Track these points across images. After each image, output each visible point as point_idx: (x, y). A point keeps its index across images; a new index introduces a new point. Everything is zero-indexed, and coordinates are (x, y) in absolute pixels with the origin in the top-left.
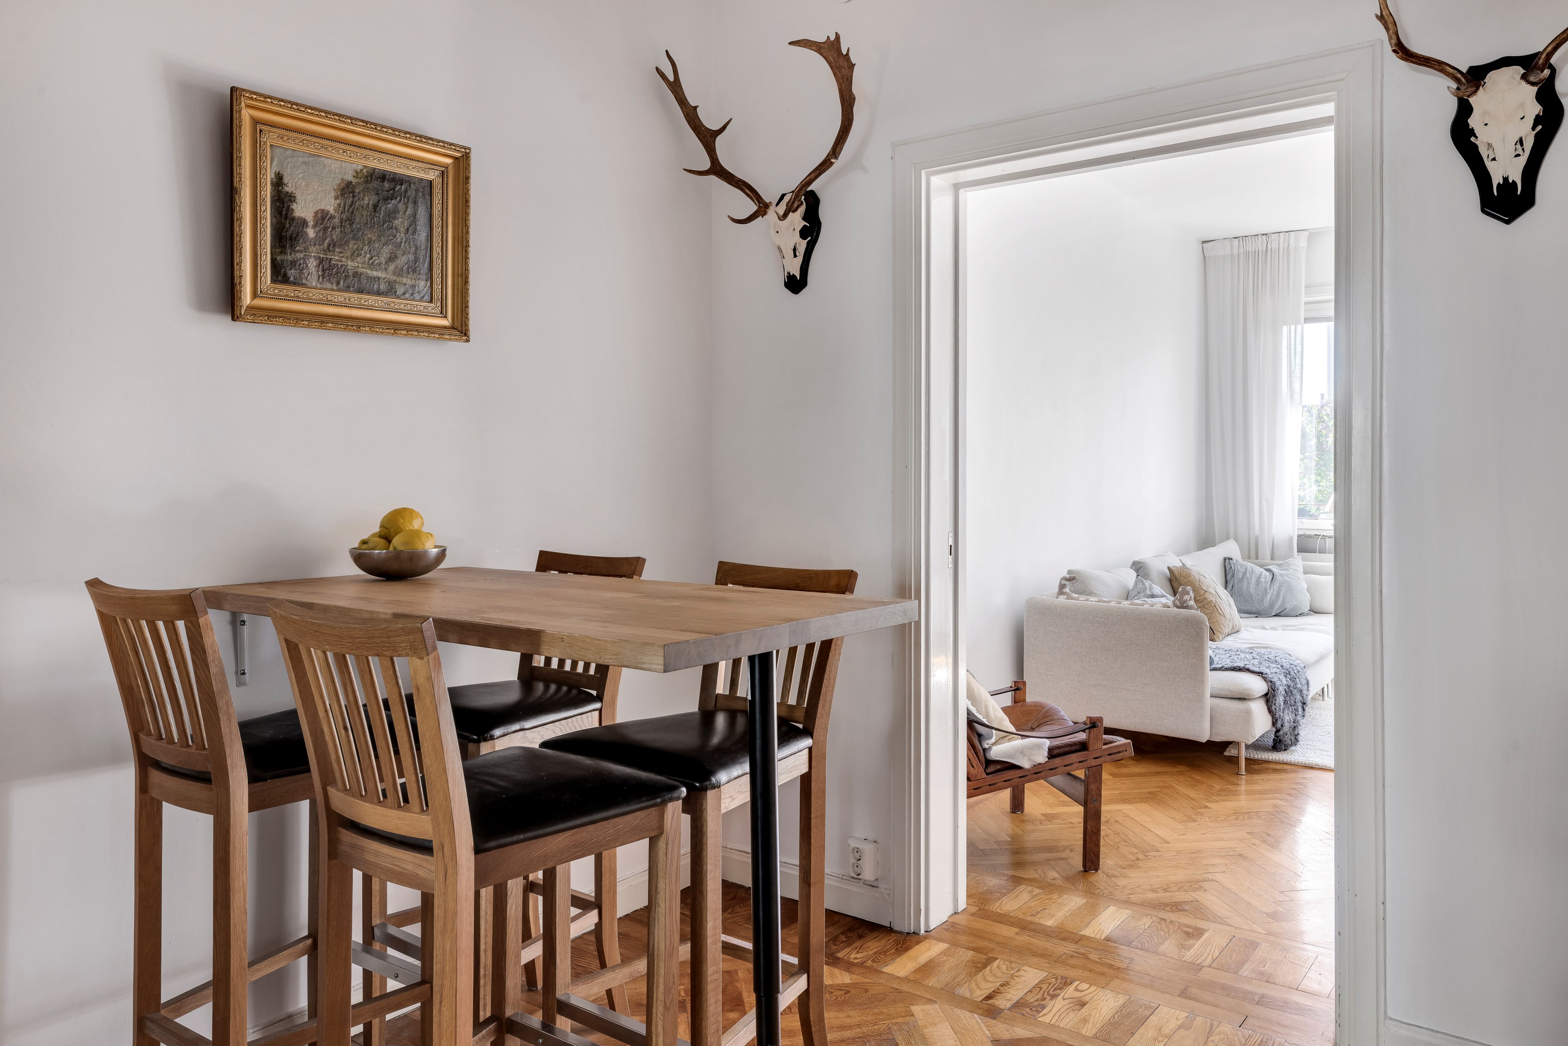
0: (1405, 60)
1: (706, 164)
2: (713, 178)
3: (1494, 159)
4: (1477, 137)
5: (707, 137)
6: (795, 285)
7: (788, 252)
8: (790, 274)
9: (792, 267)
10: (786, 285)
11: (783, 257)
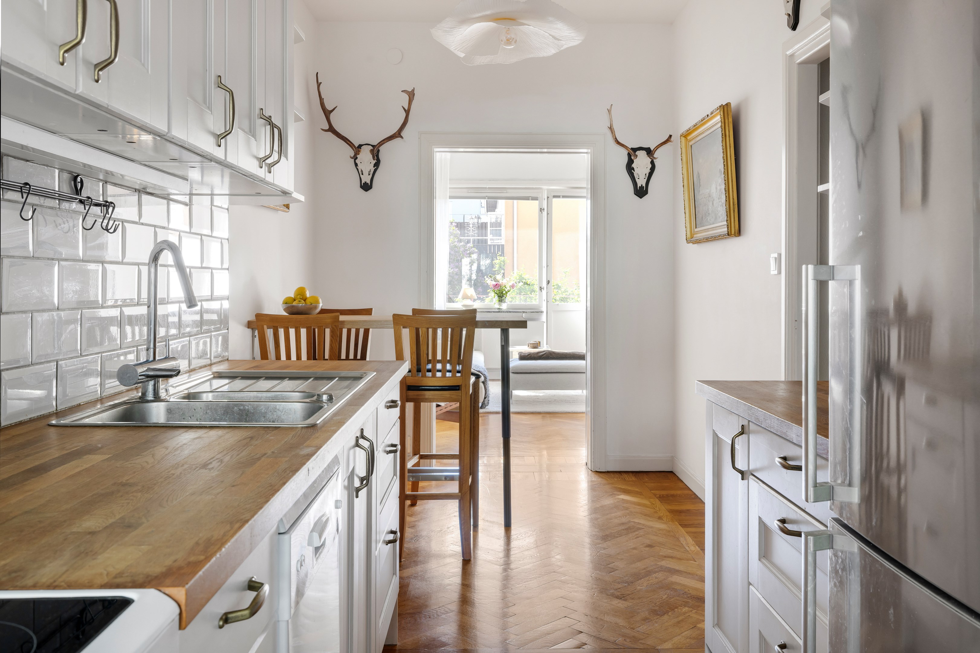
0: (618, 144)
1: (327, 127)
2: (330, 133)
3: (639, 178)
4: (634, 171)
5: (327, 113)
6: (366, 187)
7: (366, 173)
8: (366, 182)
9: (366, 179)
10: (361, 187)
11: (362, 174)
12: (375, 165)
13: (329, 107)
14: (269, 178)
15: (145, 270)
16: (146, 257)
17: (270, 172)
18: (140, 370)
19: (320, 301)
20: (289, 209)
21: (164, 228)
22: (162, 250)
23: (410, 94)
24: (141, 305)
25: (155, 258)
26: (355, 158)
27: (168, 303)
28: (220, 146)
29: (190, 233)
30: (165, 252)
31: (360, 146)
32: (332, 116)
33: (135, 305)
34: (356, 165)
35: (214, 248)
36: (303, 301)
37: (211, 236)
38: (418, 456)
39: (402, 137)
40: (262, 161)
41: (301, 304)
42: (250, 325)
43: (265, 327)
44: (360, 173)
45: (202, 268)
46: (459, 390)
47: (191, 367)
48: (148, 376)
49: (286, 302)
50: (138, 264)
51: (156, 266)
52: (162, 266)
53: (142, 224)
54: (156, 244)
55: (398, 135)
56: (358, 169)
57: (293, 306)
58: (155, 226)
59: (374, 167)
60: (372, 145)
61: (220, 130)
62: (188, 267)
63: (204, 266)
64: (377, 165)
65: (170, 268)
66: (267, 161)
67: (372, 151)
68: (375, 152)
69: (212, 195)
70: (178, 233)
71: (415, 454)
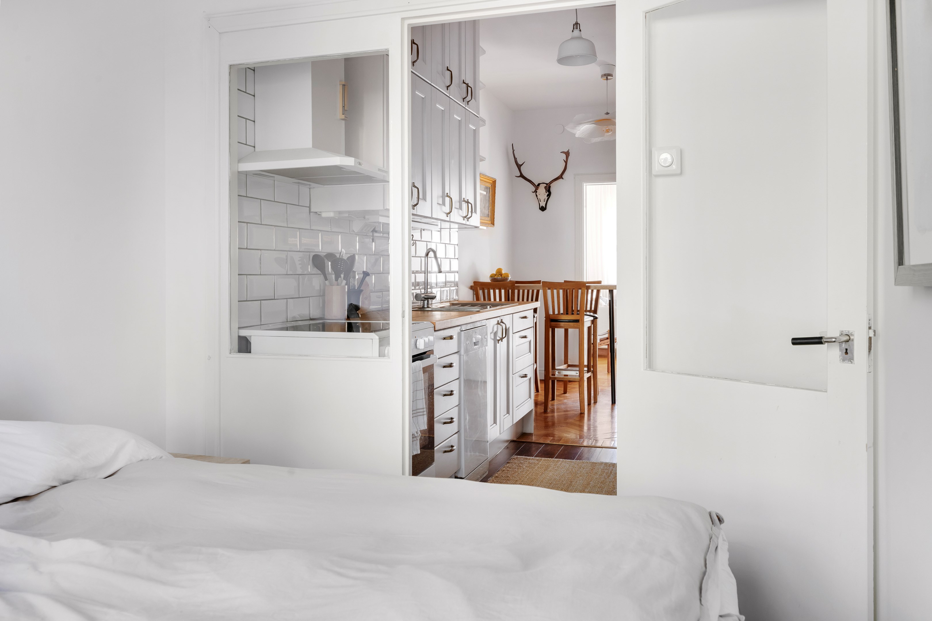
2: (521, 178)
5: (519, 166)
6: (543, 209)
7: (542, 200)
8: (542, 206)
9: (543, 204)
10: (540, 209)
11: (540, 201)
12: (547, 196)
13: (520, 163)
14: (468, 223)
15: (423, 259)
16: (424, 254)
17: (468, 221)
18: (423, 296)
19: (510, 276)
20: (494, 225)
21: (430, 242)
22: (429, 252)
23: (566, 153)
24: (422, 273)
25: (427, 255)
26: (536, 191)
27: (432, 273)
28: (448, 217)
29: (441, 243)
30: (431, 252)
31: (539, 185)
32: (522, 168)
33: (420, 273)
34: (537, 196)
35: (451, 248)
36: (500, 276)
37: (450, 244)
38: (566, 365)
39: (563, 179)
40: (464, 217)
41: (500, 277)
42: (471, 288)
43: (478, 288)
44: (539, 201)
45: (446, 258)
46: (578, 322)
47: (441, 301)
48: (425, 298)
49: (491, 276)
50: (421, 257)
51: (427, 257)
52: (429, 257)
53: (422, 241)
54: (427, 250)
55: (561, 177)
56: (538, 198)
57: (495, 279)
58: (427, 242)
59: (547, 197)
60: (546, 184)
61: (448, 211)
62: (439, 258)
63: (446, 257)
64: (549, 195)
65: (432, 258)
66: (467, 217)
67: (545, 187)
68: (547, 188)
69: (450, 228)
70: (436, 243)
71: (565, 364)
